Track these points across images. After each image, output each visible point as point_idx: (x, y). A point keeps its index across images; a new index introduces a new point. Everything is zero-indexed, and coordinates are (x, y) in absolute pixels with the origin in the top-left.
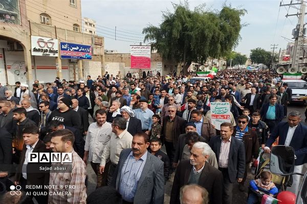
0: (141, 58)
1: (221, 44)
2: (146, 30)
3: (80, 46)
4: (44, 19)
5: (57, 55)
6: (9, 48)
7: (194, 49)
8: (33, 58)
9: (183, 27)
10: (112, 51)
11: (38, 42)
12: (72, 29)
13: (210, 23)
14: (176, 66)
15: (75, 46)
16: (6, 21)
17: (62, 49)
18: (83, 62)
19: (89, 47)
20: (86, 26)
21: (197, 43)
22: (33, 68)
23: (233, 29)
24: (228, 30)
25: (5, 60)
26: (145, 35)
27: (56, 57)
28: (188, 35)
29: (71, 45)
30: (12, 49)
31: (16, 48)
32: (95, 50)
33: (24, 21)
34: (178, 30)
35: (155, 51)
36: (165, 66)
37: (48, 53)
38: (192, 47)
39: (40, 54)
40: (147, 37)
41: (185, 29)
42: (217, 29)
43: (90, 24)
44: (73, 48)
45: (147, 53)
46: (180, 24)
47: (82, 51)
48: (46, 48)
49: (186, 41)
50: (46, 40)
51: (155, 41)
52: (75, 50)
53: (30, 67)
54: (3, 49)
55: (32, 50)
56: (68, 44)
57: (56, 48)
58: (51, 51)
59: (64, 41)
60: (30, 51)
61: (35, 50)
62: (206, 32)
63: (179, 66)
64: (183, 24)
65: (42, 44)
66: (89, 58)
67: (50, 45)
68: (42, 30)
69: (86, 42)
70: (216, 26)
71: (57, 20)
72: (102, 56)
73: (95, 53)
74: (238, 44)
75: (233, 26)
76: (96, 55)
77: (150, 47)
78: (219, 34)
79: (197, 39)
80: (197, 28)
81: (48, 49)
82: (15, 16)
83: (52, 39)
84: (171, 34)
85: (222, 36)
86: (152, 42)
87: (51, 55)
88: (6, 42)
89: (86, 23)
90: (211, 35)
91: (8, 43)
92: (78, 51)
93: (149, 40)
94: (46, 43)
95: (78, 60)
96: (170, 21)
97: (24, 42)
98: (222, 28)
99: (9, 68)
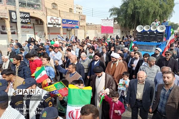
0: (107, 27)
1: (160, 16)
2: (111, 10)
3: (72, 21)
4: (54, 6)
5: (60, 26)
6: (36, 23)
7: (141, 20)
8: (48, 28)
9: (134, 7)
10: (91, 24)
11: (51, 19)
12: (68, 11)
13: (152, 3)
14: (129, 32)
15: (70, 21)
16: (35, 9)
17: (63, 23)
18: (74, 30)
19: (78, 21)
20: (77, 9)
21: (143, 17)
22: (48, 34)
23: (169, 6)
24: (165, 7)
25: (34, 29)
26: (110, 13)
27: (60, 28)
28: (138, 12)
29: (68, 21)
30: (38, 24)
31: (39, 23)
32: (81, 23)
33: (43, 8)
34: (131, 9)
35: (116, 23)
36: (122, 32)
37: (55, 25)
38: (140, 19)
39: (52, 26)
40: (111, 14)
41: (136, 8)
42: (157, 7)
43: (79, 8)
44: (69, 22)
45: (111, 24)
46: (132, 5)
47: (74, 24)
48: (54, 23)
49: (136, 16)
50: (55, 18)
51: (116, 16)
52: (70, 23)
53: (47, 34)
54: (34, 24)
55: (48, 24)
56: (66, 20)
57: (60, 22)
58: (57, 24)
59: (64, 19)
60: (47, 24)
61: (49, 24)
62: (150, 9)
63: (131, 32)
64: (134, 5)
65: (53, 20)
66: (78, 28)
67: (57, 21)
68: (53, 12)
69: (76, 19)
70: (157, 5)
71: (61, 6)
72: (85, 26)
73: (81, 25)
74: (172, 16)
75: (169, 4)
76: (82, 26)
77: (113, 20)
78: (159, 10)
79: (143, 14)
80: (144, 7)
81: (56, 23)
82: (39, 5)
83: (58, 18)
84: (127, 11)
85: (161, 11)
86: (115, 17)
87: (58, 26)
88: (35, 19)
89: (77, 8)
90: (153, 11)
91: (36, 20)
92: (71, 24)
93: (113, 16)
94: (55, 20)
95: (72, 29)
96: (126, 3)
97: (44, 20)
98: (161, 6)
99: (37, 34)
